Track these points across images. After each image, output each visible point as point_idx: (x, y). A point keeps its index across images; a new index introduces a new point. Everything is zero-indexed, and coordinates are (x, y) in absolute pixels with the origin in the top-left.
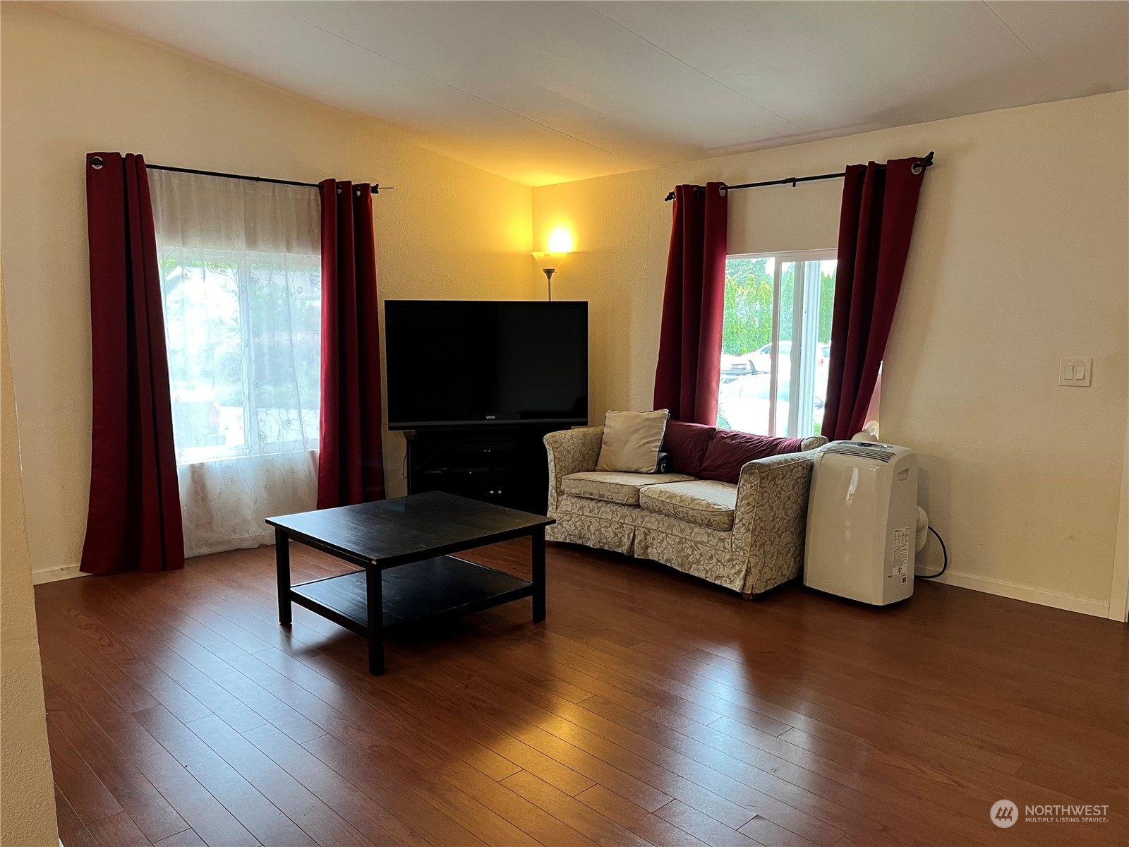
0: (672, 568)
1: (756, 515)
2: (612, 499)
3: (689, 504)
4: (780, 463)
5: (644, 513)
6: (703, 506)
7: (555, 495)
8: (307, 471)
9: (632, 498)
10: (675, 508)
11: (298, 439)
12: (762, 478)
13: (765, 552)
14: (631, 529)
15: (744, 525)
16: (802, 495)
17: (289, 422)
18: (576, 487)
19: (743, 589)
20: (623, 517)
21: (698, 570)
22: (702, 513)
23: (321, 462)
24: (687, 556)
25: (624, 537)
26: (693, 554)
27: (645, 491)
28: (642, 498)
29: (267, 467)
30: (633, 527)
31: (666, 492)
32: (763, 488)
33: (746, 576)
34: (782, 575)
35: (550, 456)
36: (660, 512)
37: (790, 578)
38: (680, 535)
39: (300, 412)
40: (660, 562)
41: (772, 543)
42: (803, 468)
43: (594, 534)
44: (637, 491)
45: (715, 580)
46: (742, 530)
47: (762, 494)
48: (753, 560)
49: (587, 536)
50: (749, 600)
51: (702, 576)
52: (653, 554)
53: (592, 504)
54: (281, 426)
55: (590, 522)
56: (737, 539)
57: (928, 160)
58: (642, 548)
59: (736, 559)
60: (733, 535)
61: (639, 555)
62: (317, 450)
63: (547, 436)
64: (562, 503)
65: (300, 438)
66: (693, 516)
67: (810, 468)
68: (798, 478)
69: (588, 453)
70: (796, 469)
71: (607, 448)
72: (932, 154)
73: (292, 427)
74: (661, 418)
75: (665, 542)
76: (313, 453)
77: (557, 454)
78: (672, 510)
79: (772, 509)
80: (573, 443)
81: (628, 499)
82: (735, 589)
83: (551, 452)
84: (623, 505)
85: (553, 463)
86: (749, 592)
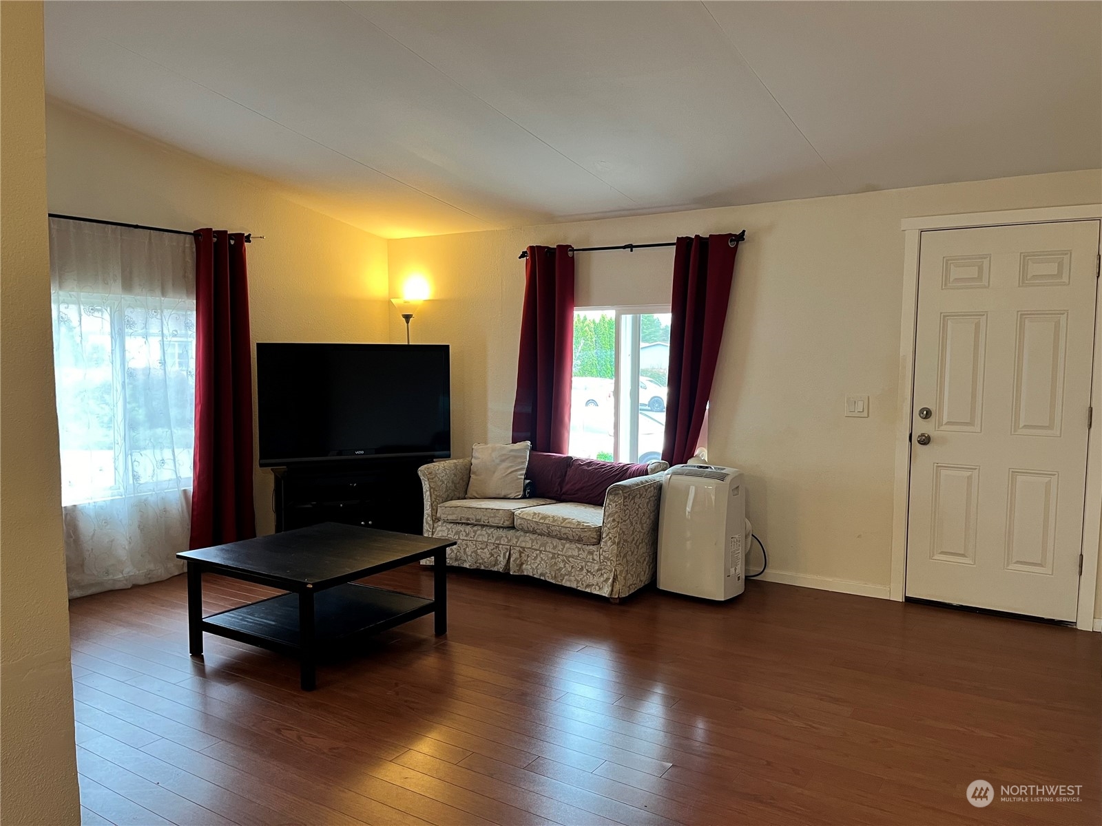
0: (546, 581)
1: (620, 529)
2: (488, 522)
3: (562, 523)
4: (637, 485)
5: (518, 533)
6: (574, 524)
7: (431, 523)
8: (180, 510)
9: (508, 520)
10: (548, 528)
11: (172, 478)
12: (625, 498)
13: (627, 561)
14: (507, 549)
15: (610, 538)
16: (654, 511)
17: (163, 461)
18: (453, 514)
19: (611, 594)
20: (499, 538)
21: (570, 581)
22: (574, 530)
23: (196, 499)
24: (560, 569)
25: (500, 556)
26: (565, 567)
27: (520, 514)
28: (517, 520)
29: (141, 507)
30: (508, 547)
31: (539, 513)
32: (625, 506)
33: (613, 582)
34: (640, 580)
35: (426, 486)
36: (534, 532)
37: (646, 583)
38: (553, 551)
39: (173, 451)
40: (535, 576)
41: (632, 553)
42: (654, 488)
43: (471, 556)
44: (512, 515)
45: (586, 588)
46: (609, 543)
47: (625, 511)
48: (619, 568)
49: (463, 559)
50: (615, 604)
51: (574, 585)
52: (528, 570)
53: (468, 528)
54: (155, 466)
55: (467, 545)
56: (605, 552)
57: (741, 237)
58: (517, 565)
59: (604, 568)
60: (601, 548)
61: (515, 572)
62: (190, 489)
63: (422, 468)
64: (438, 529)
65: (174, 477)
66: (565, 534)
67: (659, 488)
68: (651, 497)
69: (459, 483)
70: (649, 489)
71: (477, 477)
72: (744, 231)
73: (166, 466)
74: (524, 449)
75: (539, 559)
76: (185, 492)
77: (432, 485)
78: (545, 529)
79: (632, 523)
80: (446, 474)
81: (504, 522)
82: (604, 595)
83: (427, 483)
84: (498, 527)
85: (428, 493)
86: (617, 597)
